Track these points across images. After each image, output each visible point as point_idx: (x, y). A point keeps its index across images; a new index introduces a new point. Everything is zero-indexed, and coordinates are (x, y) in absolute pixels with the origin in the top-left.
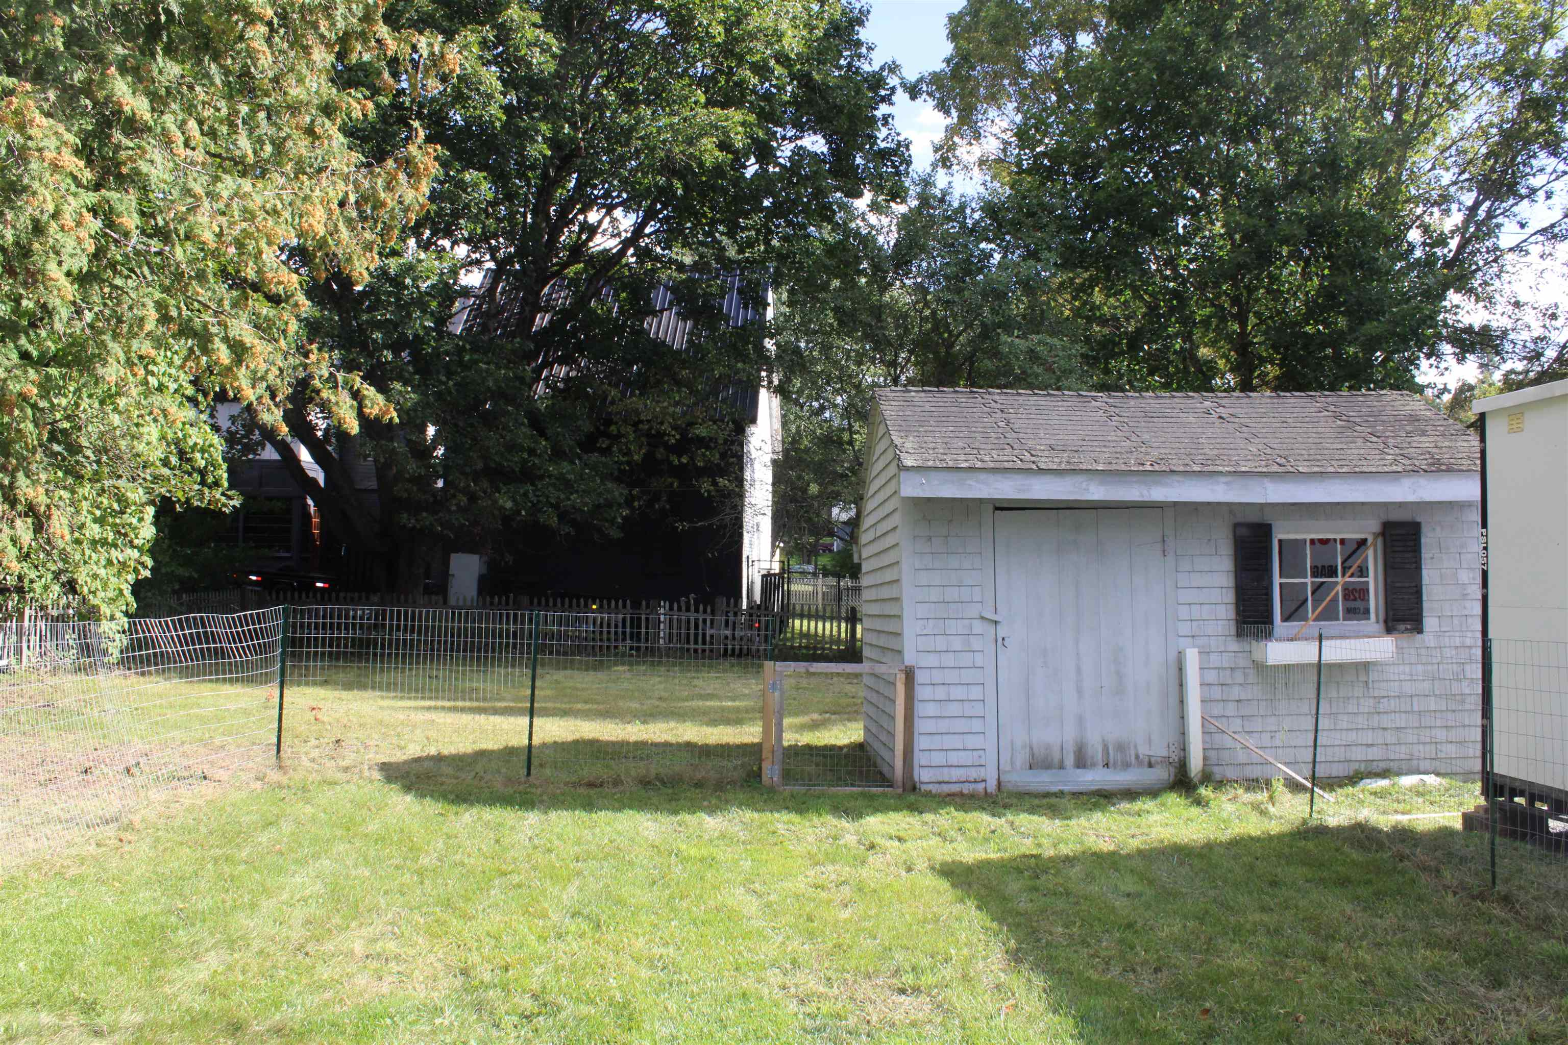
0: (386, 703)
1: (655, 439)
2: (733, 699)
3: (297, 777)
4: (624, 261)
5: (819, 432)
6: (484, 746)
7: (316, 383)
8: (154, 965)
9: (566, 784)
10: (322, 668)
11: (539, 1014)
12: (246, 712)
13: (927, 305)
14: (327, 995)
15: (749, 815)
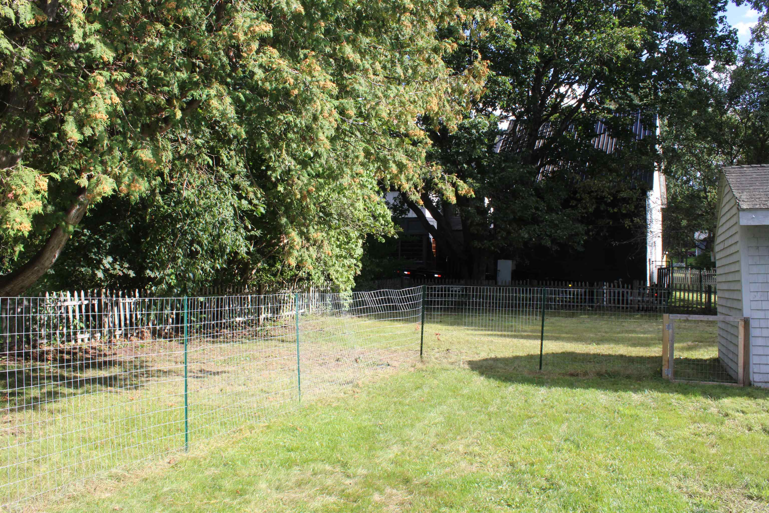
0: (470, 332)
1: (600, 200)
2: (644, 333)
3: (430, 366)
4: (579, 111)
5: (686, 192)
6: (518, 354)
7: (436, 180)
8: (370, 449)
9: (559, 374)
10: (441, 315)
11: (550, 489)
12: (405, 335)
13: (749, 119)
14: (448, 470)
15: (656, 394)
